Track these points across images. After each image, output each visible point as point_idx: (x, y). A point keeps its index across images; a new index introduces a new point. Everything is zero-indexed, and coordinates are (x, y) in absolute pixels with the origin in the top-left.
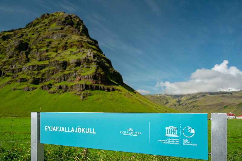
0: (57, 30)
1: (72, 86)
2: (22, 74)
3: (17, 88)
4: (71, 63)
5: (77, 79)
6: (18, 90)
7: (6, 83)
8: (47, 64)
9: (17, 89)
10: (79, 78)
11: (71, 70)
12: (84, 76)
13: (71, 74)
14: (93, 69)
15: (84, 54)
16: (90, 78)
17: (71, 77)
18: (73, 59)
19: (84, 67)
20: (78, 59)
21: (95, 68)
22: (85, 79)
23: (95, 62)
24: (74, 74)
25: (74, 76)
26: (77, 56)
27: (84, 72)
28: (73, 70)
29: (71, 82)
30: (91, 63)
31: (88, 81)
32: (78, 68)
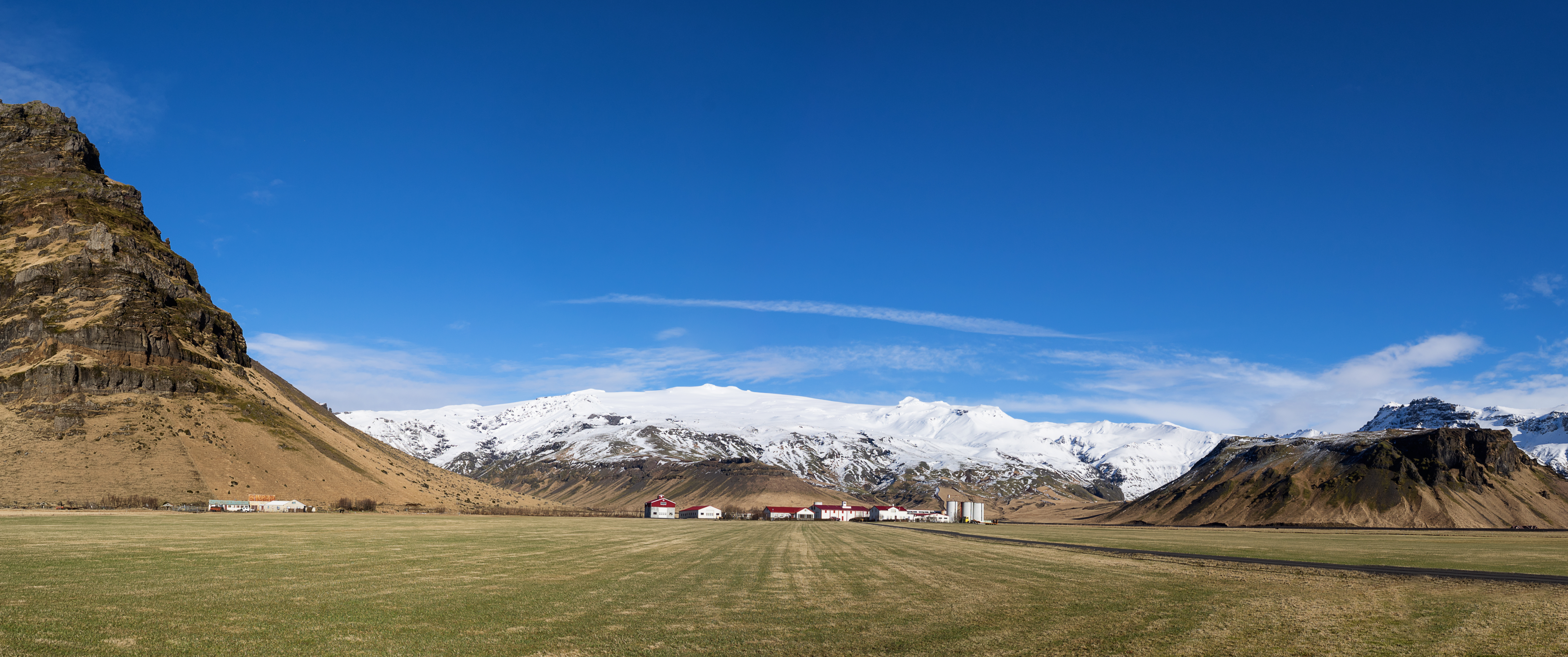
1: (21, 376)
4: (18, 285)
5: (42, 348)
10: (50, 342)
11: (17, 311)
12: (70, 333)
13: (18, 329)
14: (112, 303)
15: (74, 243)
16: (96, 342)
17: (19, 340)
18: (28, 267)
19: (72, 296)
20: (47, 265)
21: (118, 297)
22: (77, 344)
23: (119, 275)
24: (31, 328)
25: (29, 334)
26: (44, 253)
27: (72, 317)
28: (24, 309)
29: (17, 360)
30: (105, 280)
31: (88, 352)
32: (48, 299)
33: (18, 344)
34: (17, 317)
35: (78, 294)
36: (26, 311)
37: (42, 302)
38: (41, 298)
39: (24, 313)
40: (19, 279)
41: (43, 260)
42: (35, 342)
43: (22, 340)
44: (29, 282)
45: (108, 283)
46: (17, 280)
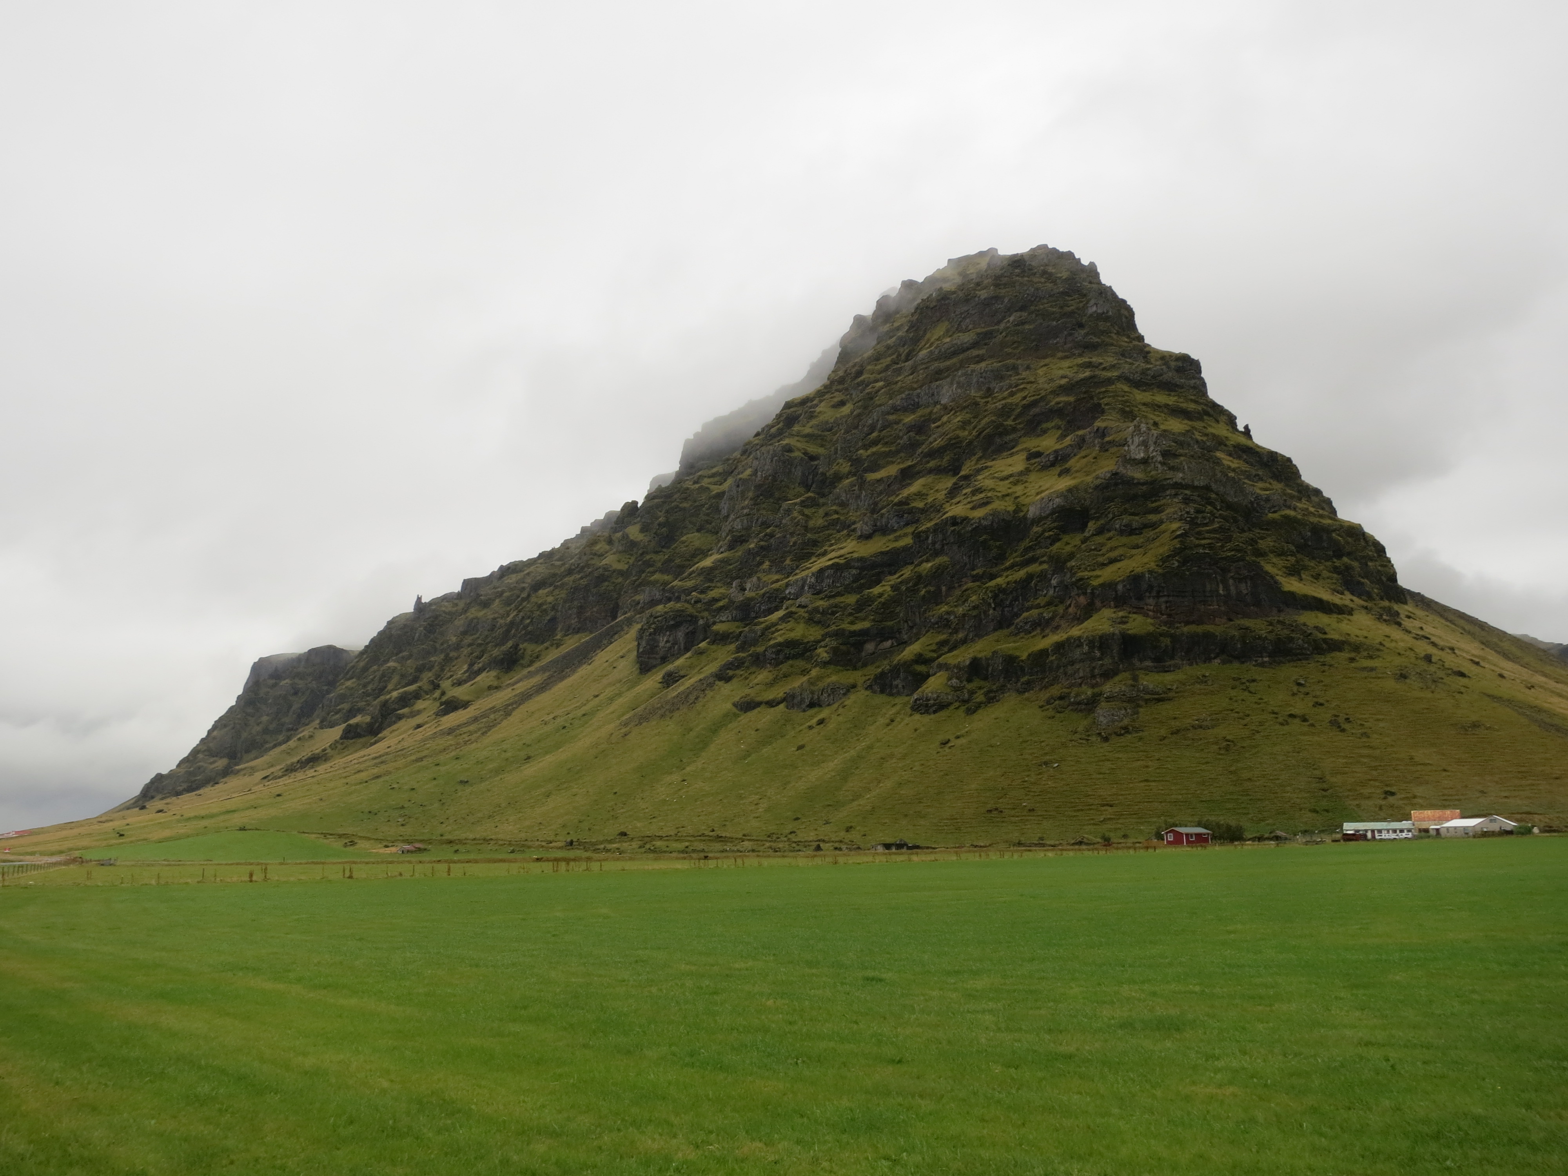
0: (955, 353)
2: (783, 619)
3: (759, 699)
4: (1033, 522)
5: (1071, 611)
6: (763, 706)
7: (712, 675)
8: (905, 549)
9: (758, 704)
11: (1032, 560)
12: (1110, 586)
13: (1036, 585)
14: (1167, 535)
15: (1107, 454)
16: (1147, 594)
17: (1038, 601)
18: (1043, 495)
19: (1109, 531)
20: (1070, 490)
21: (1175, 526)
22: (1120, 601)
23: (1173, 492)
24: (1054, 582)
25: (1051, 592)
26: (1066, 472)
27: (1112, 561)
28: (1043, 556)
29: (1038, 630)
30: (1155, 501)
31: (1139, 610)
32: (1076, 539)
33: (1038, 606)
34: (1034, 568)
35: (1117, 526)
36: (1045, 558)
37: (1067, 544)
38: (1066, 538)
39: (1044, 562)
40: (1032, 512)
41: (1064, 484)
42: (1062, 602)
43: (1041, 601)
44: (1046, 517)
45: (1158, 507)
46: (1030, 515)
